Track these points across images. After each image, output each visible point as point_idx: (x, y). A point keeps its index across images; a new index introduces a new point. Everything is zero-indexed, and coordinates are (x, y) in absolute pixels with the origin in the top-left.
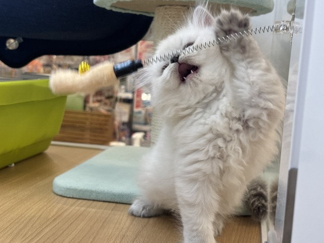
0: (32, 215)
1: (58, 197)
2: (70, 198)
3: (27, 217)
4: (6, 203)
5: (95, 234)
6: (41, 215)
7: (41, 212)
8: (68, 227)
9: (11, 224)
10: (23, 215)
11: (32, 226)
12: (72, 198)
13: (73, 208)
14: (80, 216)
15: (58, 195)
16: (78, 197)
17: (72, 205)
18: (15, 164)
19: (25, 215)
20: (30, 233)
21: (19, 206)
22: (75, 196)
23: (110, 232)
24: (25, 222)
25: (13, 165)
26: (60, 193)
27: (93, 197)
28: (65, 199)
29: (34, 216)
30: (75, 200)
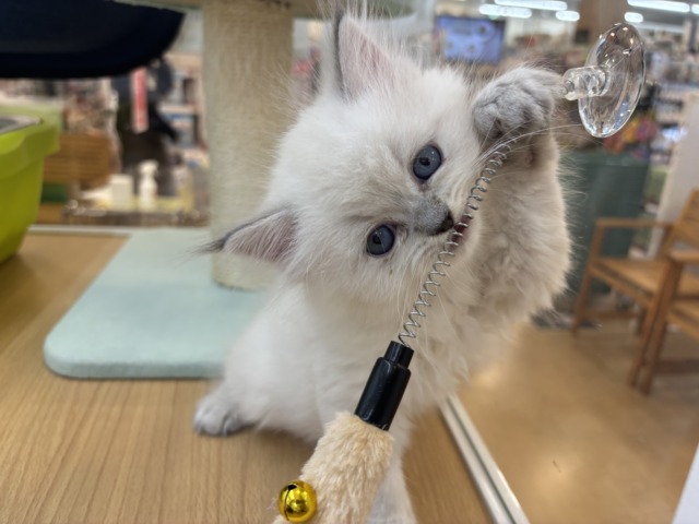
0: (13, 454)
1: (59, 380)
2: (83, 379)
5: (159, 499)
6: (30, 454)
7: (30, 440)
8: (96, 486)
11: (17, 497)
12: (90, 379)
13: (96, 409)
15: (57, 375)
16: (99, 376)
17: (91, 404)
22: (93, 375)
23: (188, 482)
26: (64, 372)
27: (131, 373)
29: (17, 459)
30: (95, 385)
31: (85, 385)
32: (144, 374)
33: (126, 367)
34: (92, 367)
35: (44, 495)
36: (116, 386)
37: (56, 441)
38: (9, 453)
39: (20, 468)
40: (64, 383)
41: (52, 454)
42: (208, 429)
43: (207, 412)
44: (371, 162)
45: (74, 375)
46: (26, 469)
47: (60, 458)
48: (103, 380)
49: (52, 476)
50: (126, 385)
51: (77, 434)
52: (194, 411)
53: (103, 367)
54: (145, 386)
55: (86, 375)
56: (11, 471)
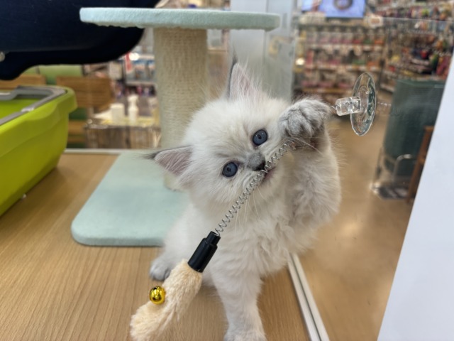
0: (55, 289)
1: (79, 246)
2: (92, 246)
3: (50, 296)
4: (23, 271)
6: (64, 289)
7: (64, 281)
8: (98, 307)
9: (32, 316)
10: (45, 293)
11: (58, 313)
12: (96, 246)
13: (99, 263)
14: (108, 279)
15: (79, 243)
16: (100, 244)
18: (27, 193)
19: (47, 292)
20: (56, 330)
21: (38, 274)
22: (97, 244)
24: (49, 306)
25: (25, 196)
26: (81, 242)
27: (117, 243)
28: (88, 249)
29: (57, 292)
30: (98, 249)
31: (93, 249)
32: (124, 244)
33: (114, 240)
34: (96, 240)
35: (72, 311)
36: (109, 250)
37: (78, 282)
38: (53, 288)
39: (59, 297)
40: (82, 248)
41: (76, 289)
42: (157, 277)
43: (156, 268)
44: (233, 129)
45: (87, 243)
46: (62, 298)
47: (80, 291)
48: (102, 246)
49: (75, 301)
50: (115, 249)
51: (89, 278)
52: (150, 267)
53: (102, 240)
54: (125, 250)
55: (93, 244)
56: (55, 299)
